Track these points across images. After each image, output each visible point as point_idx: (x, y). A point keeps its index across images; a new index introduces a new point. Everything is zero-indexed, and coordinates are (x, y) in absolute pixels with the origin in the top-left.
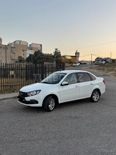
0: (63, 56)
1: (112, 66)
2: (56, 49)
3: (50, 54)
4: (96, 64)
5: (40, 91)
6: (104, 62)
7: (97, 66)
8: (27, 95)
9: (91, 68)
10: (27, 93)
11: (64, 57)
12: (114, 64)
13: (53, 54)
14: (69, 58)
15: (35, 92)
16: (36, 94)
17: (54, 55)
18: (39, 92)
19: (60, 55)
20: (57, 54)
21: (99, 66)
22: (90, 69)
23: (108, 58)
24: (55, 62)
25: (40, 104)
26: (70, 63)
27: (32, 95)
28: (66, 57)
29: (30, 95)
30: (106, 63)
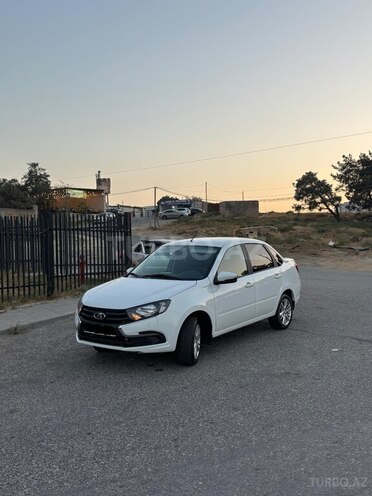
0: (57, 189)
1: (216, 223)
2: (34, 165)
3: (9, 179)
4: (165, 218)
5: (167, 302)
6: (187, 212)
7: (169, 221)
8: (127, 316)
9: (155, 229)
10: (124, 311)
11: (62, 191)
12: (218, 217)
13: (22, 182)
14: (80, 195)
15: (152, 307)
16: (157, 314)
17: (26, 185)
18: (167, 306)
19: (47, 184)
20: (37, 181)
21: (174, 223)
22: (150, 231)
23: (195, 200)
24: (36, 207)
25: (170, 345)
26: (83, 213)
27: (143, 318)
28: (70, 192)
29: (137, 317)
30: (193, 214)
